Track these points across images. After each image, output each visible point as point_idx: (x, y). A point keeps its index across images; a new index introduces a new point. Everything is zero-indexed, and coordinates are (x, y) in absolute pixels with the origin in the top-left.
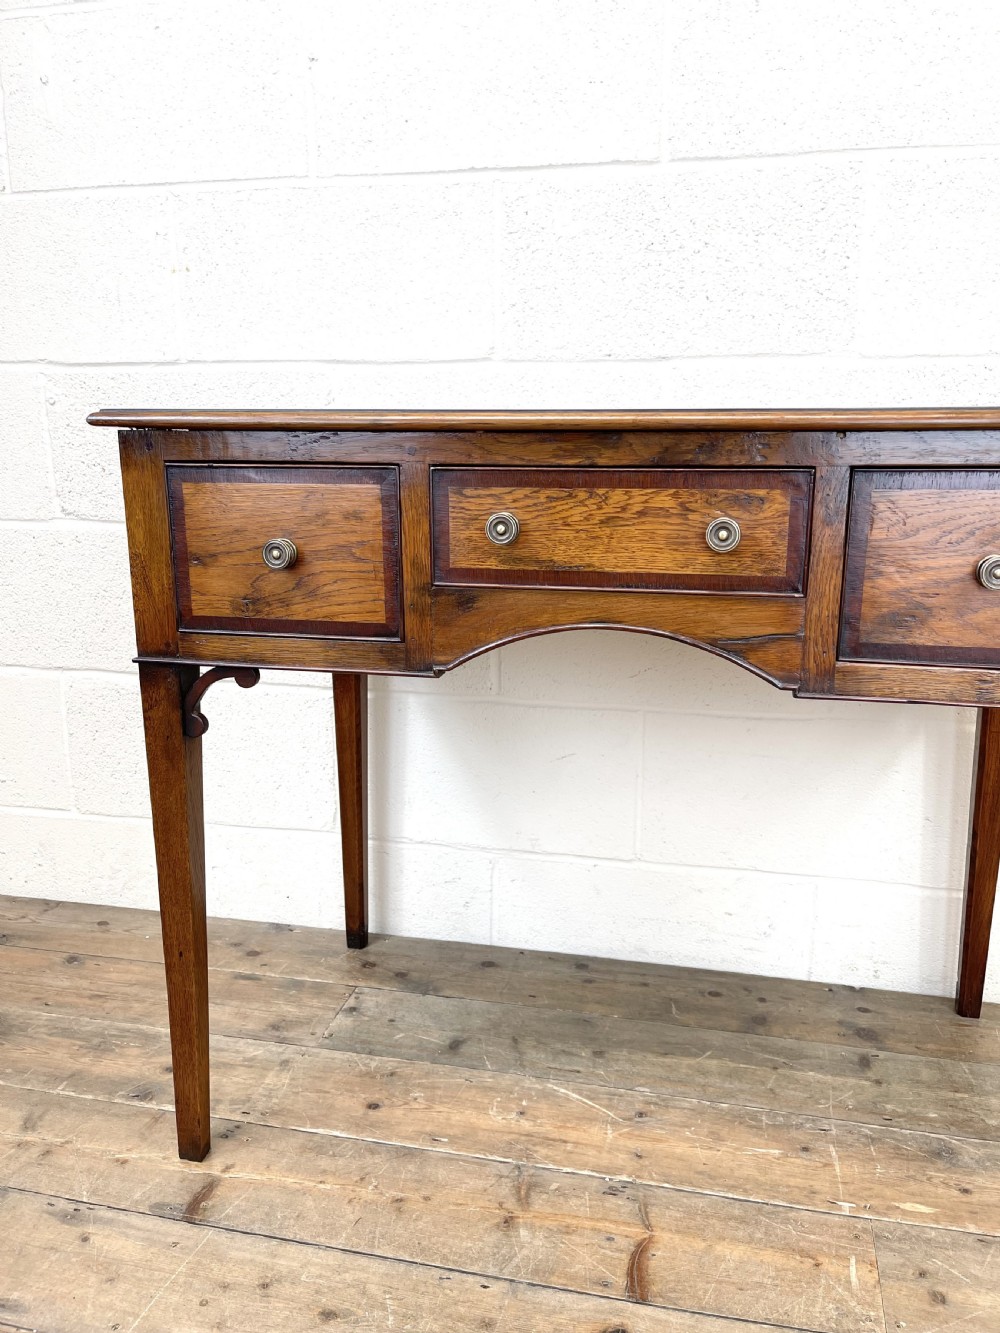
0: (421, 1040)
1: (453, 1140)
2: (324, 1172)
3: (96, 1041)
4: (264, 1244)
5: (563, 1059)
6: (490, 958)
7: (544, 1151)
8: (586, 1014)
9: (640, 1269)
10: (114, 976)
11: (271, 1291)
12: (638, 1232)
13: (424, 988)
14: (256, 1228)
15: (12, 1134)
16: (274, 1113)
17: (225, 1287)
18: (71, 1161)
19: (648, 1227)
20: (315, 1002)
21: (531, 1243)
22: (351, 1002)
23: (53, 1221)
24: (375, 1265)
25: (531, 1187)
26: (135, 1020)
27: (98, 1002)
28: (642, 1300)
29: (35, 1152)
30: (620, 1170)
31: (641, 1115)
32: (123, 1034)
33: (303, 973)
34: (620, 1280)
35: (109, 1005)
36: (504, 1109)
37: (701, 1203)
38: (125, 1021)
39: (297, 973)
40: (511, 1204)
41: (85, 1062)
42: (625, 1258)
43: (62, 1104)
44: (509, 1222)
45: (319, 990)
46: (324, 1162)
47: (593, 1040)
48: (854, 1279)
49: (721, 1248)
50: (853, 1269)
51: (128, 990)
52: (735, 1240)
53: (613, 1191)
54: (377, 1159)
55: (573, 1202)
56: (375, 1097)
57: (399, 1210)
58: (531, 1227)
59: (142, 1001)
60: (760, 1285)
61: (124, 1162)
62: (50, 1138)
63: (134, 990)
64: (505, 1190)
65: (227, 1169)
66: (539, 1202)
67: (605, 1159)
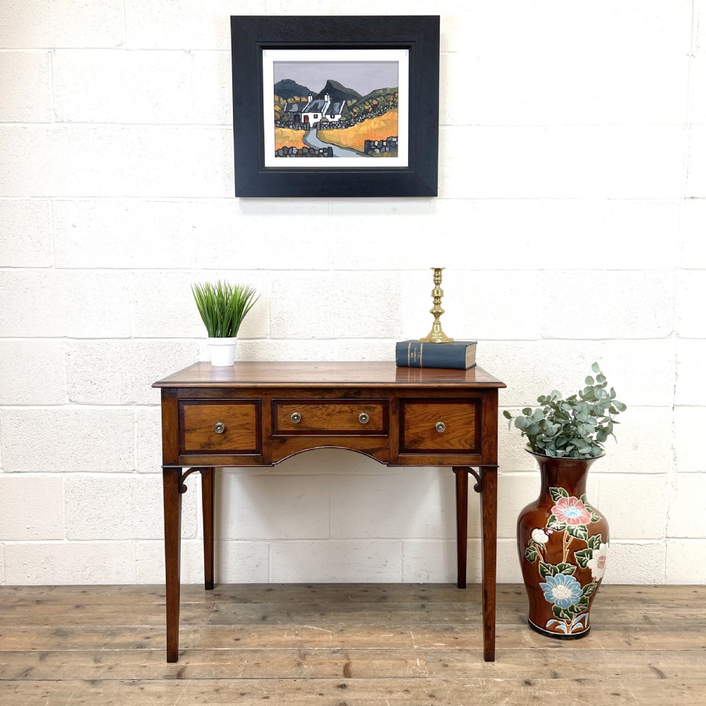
0: (249, 618)
1: (272, 646)
2: (226, 660)
3: (109, 633)
4: (212, 680)
5: (309, 617)
6: (270, 587)
7: (307, 645)
8: (315, 603)
9: (347, 670)
10: (102, 610)
11: (221, 691)
12: (346, 661)
13: (245, 601)
14: (207, 677)
15: (92, 664)
16: (198, 646)
17: (203, 693)
18: (122, 669)
19: (349, 659)
20: (199, 610)
21: (308, 668)
22: (215, 608)
23: (126, 686)
24: (254, 681)
25: (305, 655)
26: (121, 624)
27: (101, 620)
28: (350, 677)
29: (106, 669)
30: (336, 647)
31: (342, 631)
32: (119, 629)
33: (188, 601)
34: (341, 673)
35: (107, 620)
36: (288, 635)
37: (366, 651)
38: (117, 624)
39: (186, 601)
40: (299, 659)
41: (108, 640)
42: (342, 668)
43: (107, 653)
44: (299, 664)
45: (198, 606)
46: (224, 657)
47: (319, 610)
48: (418, 664)
49: (373, 662)
50: (418, 662)
51: (111, 614)
52: (379, 659)
53: (334, 652)
54: (245, 654)
55: (321, 657)
56: (238, 637)
57: (259, 666)
58: (308, 665)
59: (121, 618)
60: (388, 669)
61: (145, 666)
62: (109, 664)
63: (115, 614)
64: (296, 656)
65: (188, 663)
66: (308, 658)
67: (330, 644)
